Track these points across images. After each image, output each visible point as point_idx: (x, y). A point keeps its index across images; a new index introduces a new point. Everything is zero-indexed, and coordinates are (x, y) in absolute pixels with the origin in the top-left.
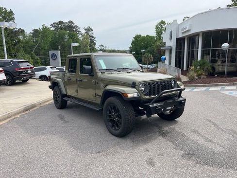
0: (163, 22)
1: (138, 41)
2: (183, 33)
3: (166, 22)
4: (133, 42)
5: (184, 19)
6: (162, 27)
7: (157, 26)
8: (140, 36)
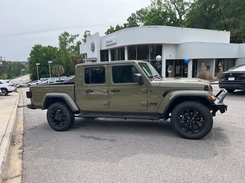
0: (66, 34)
1: (38, 52)
2: (107, 46)
3: (70, 34)
4: (32, 52)
5: (85, 33)
6: (66, 39)
7: (60, 37)
8: (41, 46)
